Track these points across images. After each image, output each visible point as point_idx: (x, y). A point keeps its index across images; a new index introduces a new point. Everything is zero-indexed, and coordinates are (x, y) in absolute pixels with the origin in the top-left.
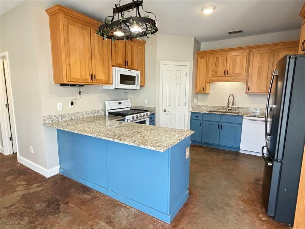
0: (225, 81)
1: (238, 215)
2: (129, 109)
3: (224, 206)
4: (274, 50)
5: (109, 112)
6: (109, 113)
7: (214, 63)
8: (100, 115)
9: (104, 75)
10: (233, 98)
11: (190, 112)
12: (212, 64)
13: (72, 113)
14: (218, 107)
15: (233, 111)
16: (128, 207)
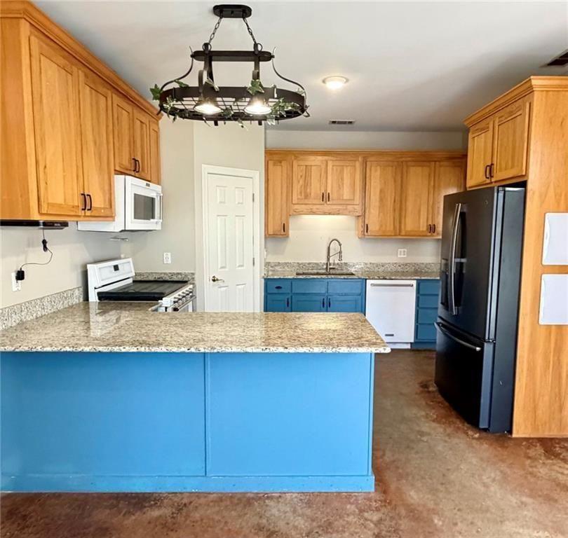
0: (325, 214)
1: (446, 441)
2: (130, 281)
3: (419, 437)
4: (402, 162)
5: (99, 294)
6: (102, 296)
7: (301, 176)
8: (76, 304)
9: (101, 195)
10: (340, 245)
11: (263, 277)
12: (299, 177)
13: (21, 304)
14: (309, 264)
15: (338, 272)
16: (277, 495)
